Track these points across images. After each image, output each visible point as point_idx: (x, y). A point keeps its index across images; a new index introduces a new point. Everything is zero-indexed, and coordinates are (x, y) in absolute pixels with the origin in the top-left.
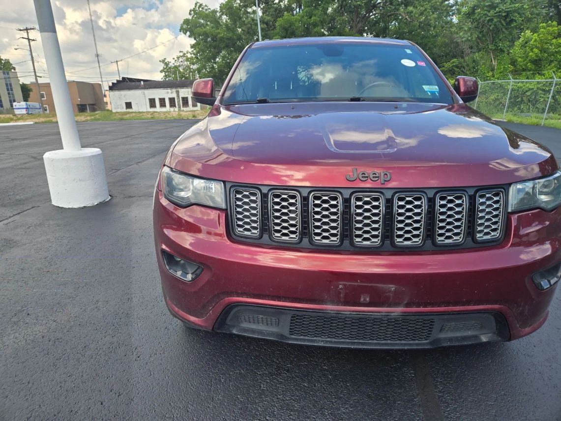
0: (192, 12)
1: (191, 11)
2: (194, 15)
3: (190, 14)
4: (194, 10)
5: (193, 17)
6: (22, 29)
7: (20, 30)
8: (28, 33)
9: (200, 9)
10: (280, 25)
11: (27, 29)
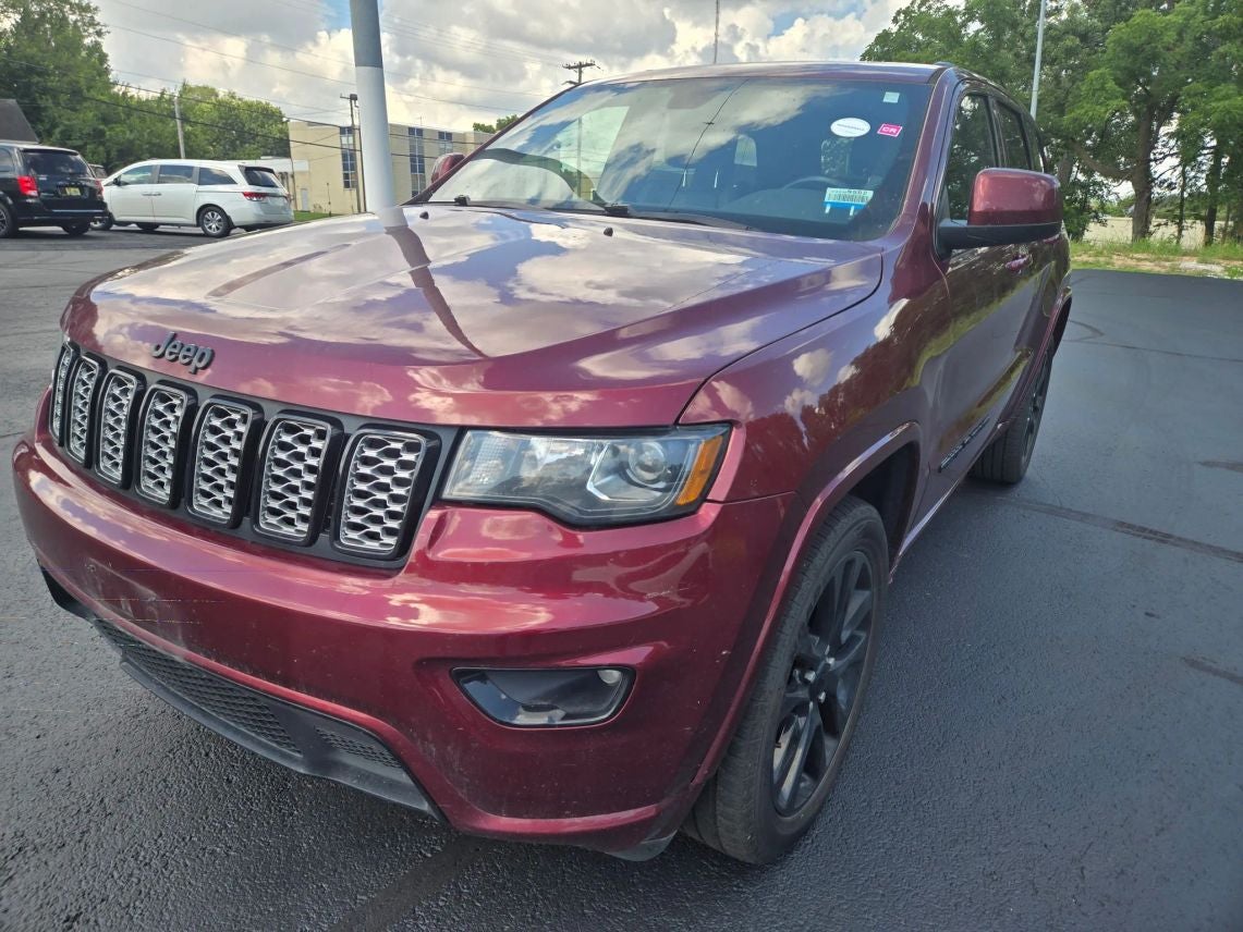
0: (902, 17)
1: (898, 13)
2: (904, 24)
3: (895, 20)
4: (907, 12)
5: (901, 27)
6: (572, 65)
7: (570, 68)
8: (580, 72)
9: (923, 9)
10: (1118, 42)
11: (580, 66)
